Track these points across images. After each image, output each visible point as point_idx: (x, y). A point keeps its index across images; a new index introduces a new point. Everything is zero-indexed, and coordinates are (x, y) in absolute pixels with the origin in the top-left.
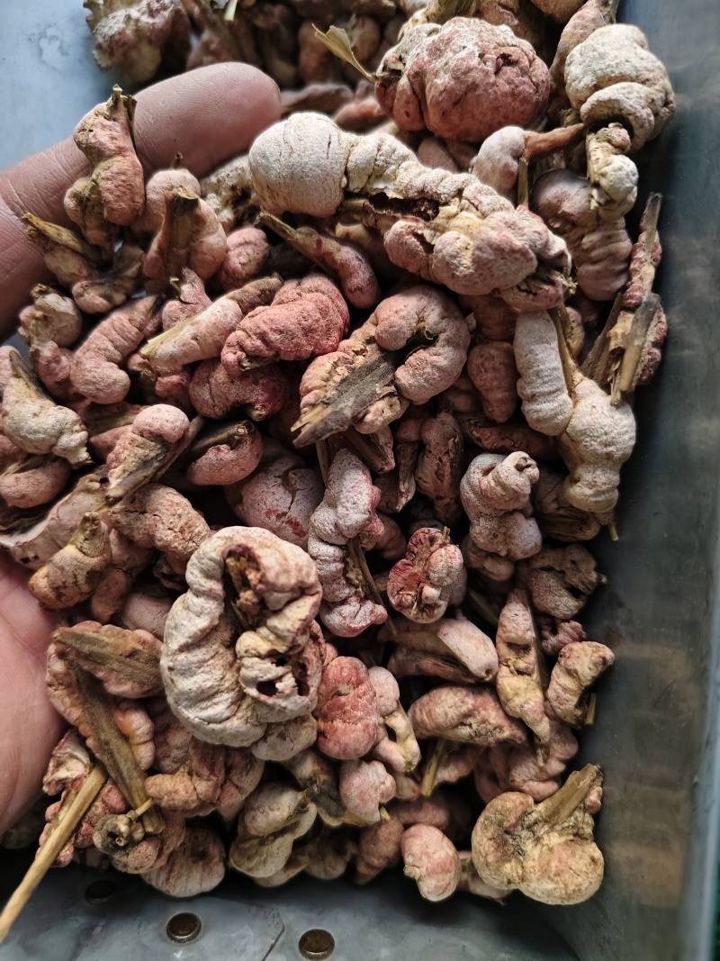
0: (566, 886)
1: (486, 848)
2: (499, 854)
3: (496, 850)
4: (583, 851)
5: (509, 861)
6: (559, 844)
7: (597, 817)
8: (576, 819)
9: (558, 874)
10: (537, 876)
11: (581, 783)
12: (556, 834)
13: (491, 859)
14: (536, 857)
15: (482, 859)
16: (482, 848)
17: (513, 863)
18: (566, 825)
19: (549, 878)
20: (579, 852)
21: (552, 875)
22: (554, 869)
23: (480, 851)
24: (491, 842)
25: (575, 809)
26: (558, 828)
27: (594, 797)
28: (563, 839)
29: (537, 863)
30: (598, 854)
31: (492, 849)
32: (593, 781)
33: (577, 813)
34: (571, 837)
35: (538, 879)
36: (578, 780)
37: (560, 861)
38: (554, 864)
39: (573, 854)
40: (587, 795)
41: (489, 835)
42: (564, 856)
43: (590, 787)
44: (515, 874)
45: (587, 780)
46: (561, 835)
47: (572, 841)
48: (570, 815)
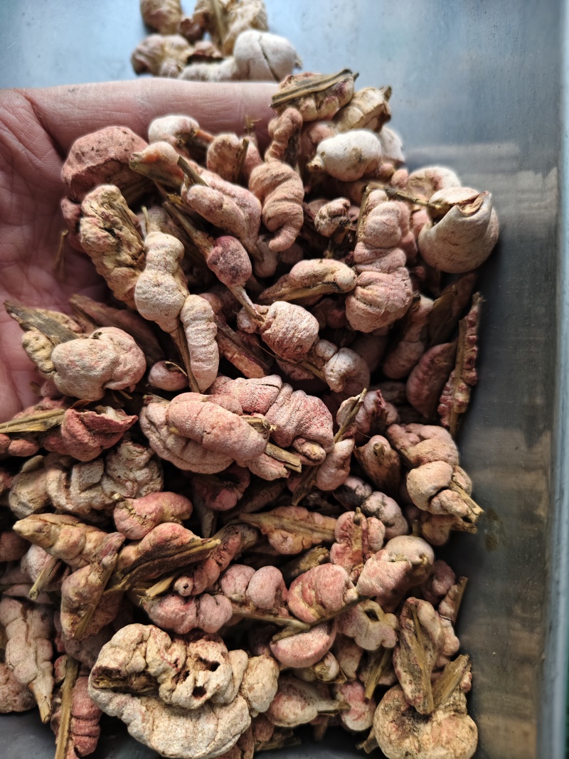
0: (455, 751)
1: (390, 729)
2: (400, 733)
3: (397, 729)
4: (464, 723)
5: (408, 737)
6: (445, 719)
7: (469, 695)
8: (454, 698)
9: (448, 743)
10: (432, 746)
11: (456, 671)
12: (441, 712)
13: (393, 737)
14: (429, 732)
15: (386, 739)
16: (385, 730)
17: (411, 739)
18: (448, 704)
19: (442, 746)
20: (461, 724)
21: (444, 744)
22: (445, 739)
23: (384, 732)
24: (393, 724)
25: (453, 691)
26: (442, 707)
27: (466, 680)
28: (447, 715)
29: (430, 736)
30: (473, 724)
31: (394, 729)
32: (465, 667)
33: (454, 694)
34: (453, 713)
35: (433, 748)
36: (454, 668)
37: (448, 732)
38: (444, 735)
39: (457, 725)
40: (461, 679)
41: (390, 718)
42: (451, 728)
43: (464, 672)
44: (413, 747)
45: (461, 668)
46: (445, 712)
47: (454, 715)
48: (449, 697)
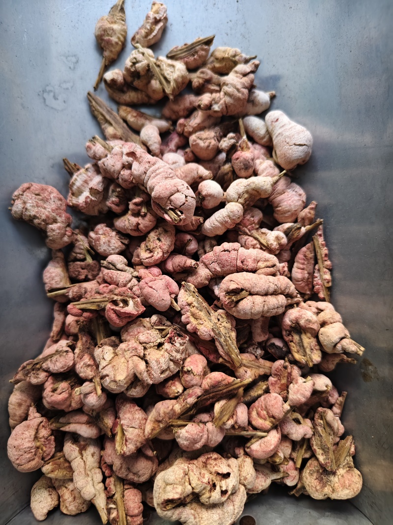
0: (353, 490)
1: (315, 484)
2: (321, 484)
3: (320, 483)
4: (355, 473)
5: (326, 486)
6: (345, 473)
7: (354, 457)
8: (347, 460)
9: (349, 486)
10: (341, 489)
11: (347, 445)
12: (341, 469)
13: (318, 488)
14: (337, 481)
15: (314, 489)
16: (313, 484)
17: (328, 487)
18: (344, 464)
19: (346, 488)
20: (354, 474)
21: (347, 487)
22: (347, 484)
23: (312, 486)
24: (317, 480)
25: (346, 456)
26: (341, 466)
27: (353, 449)
28: (345, 471)
29: (339, 484)
30: (359, 473)
31: (318, 483)
32: (351, 443)
33: (347, 458)
34: (348, 469)
35: (342, 490)
36: (345, 444)
37: (349, 480)
38: (347, 482)
39: (352, 475)
40: (350, 449)
41: (315, 477)
42: (349, 477)
43: (351, 445)
44: (329, 491)
45: (349, 443)
46: (343, 469)
47: (349, 470)
48: (345, 460)
